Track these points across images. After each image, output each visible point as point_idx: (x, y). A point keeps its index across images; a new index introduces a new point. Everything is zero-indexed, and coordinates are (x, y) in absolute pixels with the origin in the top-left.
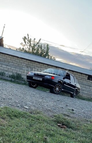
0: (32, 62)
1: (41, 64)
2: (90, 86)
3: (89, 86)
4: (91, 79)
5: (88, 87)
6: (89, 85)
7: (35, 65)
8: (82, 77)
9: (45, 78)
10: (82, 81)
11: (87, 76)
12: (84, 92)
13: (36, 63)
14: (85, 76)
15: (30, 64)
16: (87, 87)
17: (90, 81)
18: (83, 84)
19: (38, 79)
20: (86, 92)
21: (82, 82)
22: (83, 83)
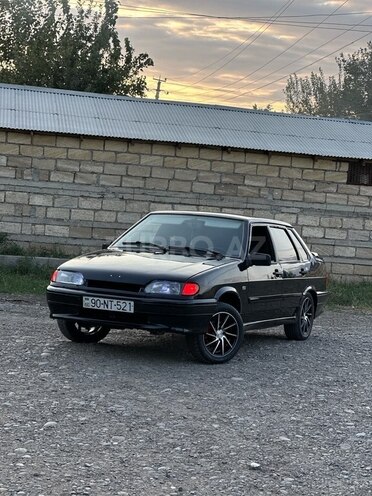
0: (36, 139)
1: (86, 144)
2: (365, 216)
3: (358, 215)
4: (365, 179)
5: (356, 223)
6: (359, 210)
7: (60, 153)
8: (319, 176)
9: (150, 296)
10: (320, 197)
11: (345, 167)
12: (338, 251)
13: (63, 143)
14: (332, 166)
15: (27, 151)
16: (348, 222)
17: (363, 188)
18: (329, 213)
19: (114, 309)
20: (350, 252)
21: (322, 199)
22: (329, 208)
